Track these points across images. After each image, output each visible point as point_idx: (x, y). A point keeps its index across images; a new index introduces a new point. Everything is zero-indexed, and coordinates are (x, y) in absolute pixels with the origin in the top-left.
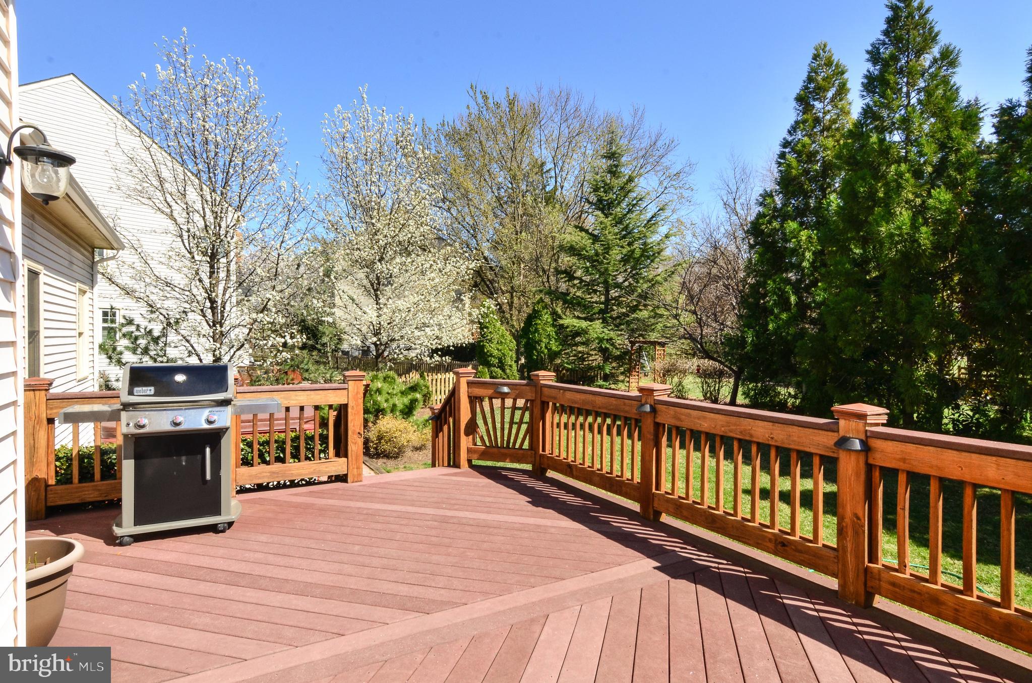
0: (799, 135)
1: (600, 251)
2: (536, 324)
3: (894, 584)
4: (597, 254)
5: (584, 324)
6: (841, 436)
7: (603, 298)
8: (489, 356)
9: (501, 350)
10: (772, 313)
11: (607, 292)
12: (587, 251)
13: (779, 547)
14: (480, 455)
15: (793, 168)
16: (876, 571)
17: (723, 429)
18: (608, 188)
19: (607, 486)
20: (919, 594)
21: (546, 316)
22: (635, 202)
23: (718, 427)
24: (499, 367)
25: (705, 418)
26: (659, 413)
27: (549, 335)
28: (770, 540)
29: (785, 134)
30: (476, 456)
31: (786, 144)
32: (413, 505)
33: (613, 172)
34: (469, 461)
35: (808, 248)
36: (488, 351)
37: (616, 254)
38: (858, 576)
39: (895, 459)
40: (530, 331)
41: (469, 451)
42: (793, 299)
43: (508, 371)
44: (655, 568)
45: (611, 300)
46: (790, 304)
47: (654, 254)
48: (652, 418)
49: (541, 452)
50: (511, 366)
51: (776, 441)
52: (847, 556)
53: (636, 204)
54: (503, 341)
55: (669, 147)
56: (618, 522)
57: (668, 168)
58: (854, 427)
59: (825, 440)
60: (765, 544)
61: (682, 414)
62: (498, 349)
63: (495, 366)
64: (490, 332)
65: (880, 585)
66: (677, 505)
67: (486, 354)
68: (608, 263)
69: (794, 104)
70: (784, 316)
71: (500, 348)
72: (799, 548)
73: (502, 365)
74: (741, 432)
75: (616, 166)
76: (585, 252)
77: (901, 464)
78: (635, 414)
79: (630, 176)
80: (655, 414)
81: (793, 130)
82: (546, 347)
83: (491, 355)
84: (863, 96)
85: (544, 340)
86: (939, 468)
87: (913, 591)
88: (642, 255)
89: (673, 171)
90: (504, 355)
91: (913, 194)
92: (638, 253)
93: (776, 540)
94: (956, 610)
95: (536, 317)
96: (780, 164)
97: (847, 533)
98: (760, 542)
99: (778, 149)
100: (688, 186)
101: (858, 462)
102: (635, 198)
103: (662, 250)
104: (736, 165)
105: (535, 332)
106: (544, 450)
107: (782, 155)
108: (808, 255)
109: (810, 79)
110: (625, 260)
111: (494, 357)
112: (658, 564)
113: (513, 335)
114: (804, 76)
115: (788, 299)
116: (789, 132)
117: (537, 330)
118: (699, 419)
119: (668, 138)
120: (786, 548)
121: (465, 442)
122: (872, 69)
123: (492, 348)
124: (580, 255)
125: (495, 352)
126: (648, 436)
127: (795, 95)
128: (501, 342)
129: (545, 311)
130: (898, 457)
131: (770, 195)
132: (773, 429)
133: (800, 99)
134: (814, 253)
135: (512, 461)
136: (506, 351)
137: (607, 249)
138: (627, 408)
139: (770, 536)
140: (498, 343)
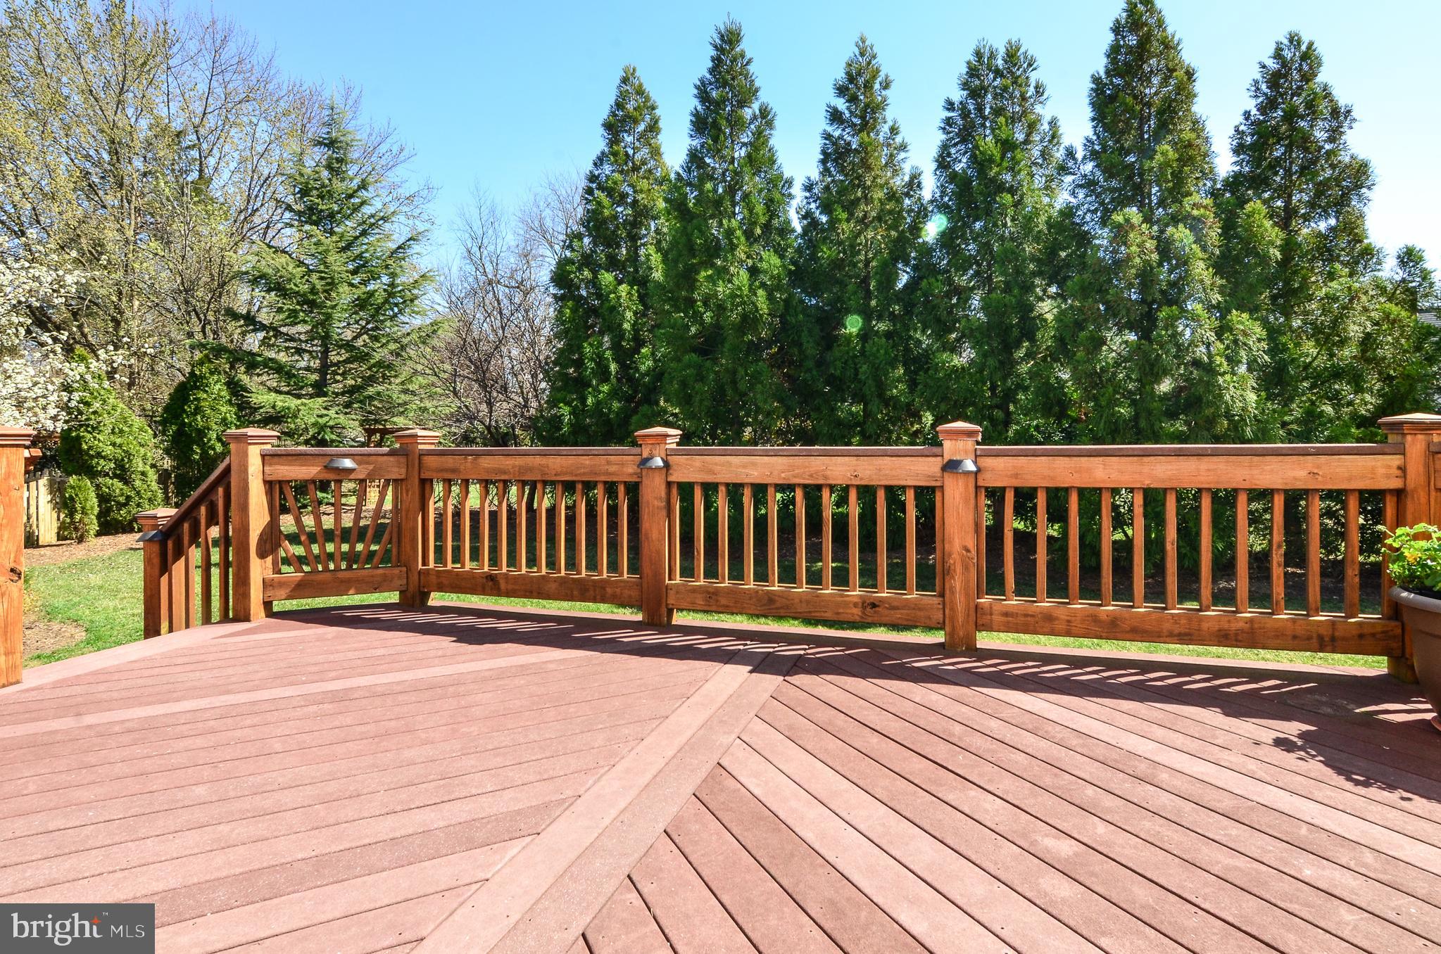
0: (607, 169)
1: (318, 287)
2: (197, 399)
3: (1006, 614)
4: (313, 290)
5: (293, 403)
6: (945, 461)
7: (316, 364)
8: (92, 457)
9: (120, 446)
10: (590, 385)
11: (326, 352)
12: (295, 285)
13: (868, 609)
14: (294, 590)
15: (604, 207)
16: (987, 605)
17: (783, 475)
18: (326, 194)
19: (575, 593)
20: (1032, 616)
21: (218, 387)
22: (372, 220)
23: (775, 473)
24: (115, 476)
25: (754, 464)
26: (675, 467)
27: (224, 419)
28: (855, 605)
29: (590, 167)
30: (283, 592)
31: (592, 178)
32: (228, 692)
33: (335, 167)
34: (268, 605)
35: (628, 307)
36: (90, 448)
37: (345, 295)
38: (968, 615)
39: (1007, 476)
40: (185, 411)
41: (267, 584)
42: (613, 367)
43: (138, 483)
44: (751, 672)
45: (331, 366)
46: (610, 373)
47: (405, 302)
48: (664, 476)
49: (420, 566)
50: (143, 474)
51: (861, 479)
52: (955, 597)
53: (374, 224)
54: (126, 429)
55: (398, 157)
56: (627, 637)
57: (394, 186)
58: (961, 447)
59: (926, 468)
60: (849, 611)
61: (716, 464)
62: (114, 444)
63: (107, 475)
64: (95, 413)
65: (991, 620)
66: (709, 593)
67: (87, 453)
68: (333, 307)
69: (601, 131)
70: (605, 388)
71: (118, 441)
72: (895, 604)
73: (122, 472)
74: (811, 476)
75: (340, 161)
76: (292, 286)
77: (1014, 480)
78: (631, 475)
79: (363, 181)
80: (667, 470)
81: (599, 162)
82: (219, 439)
83: (99, 455)
84: (691, 136)
85: (215, 427)
86: (1052, 478)
87: (1026, 615)
88: (386, 301)
89: (405, 191)
90: (127, 453)
91: (745, 253)
92: (380, 298)
93: (863, 603)
94: (1069, 621)
95: (198, 388)
96: (588, 201)
97: (955, 571)
98: (841, 611)
99: (583, 183)
100: (427, 218)
101: (966, 487)
102: (372, 216)
103: (417, 298)
104: (482, 202)
105: (195, 414)
106: (425, 563)
107: (589, 191)
108: (629, 315)
109: (619, 106)
110: (361, 304)
111: (104, 458)
112: (750, 668)
113: (149, 417)
114: (611, 100)
115: (607, 367)
116: (595, 164)
117: (198, 410)
118: (744, 467)
119: (399, 144)
120: (877, 609)
121: (259, 569)
122: (699, 108)
123: (101, 443)
124: (285, 289)
125: (108, 450)
126: (656, 503)
127: (601, 121)
128: (121, 431)
129: (216, 377)
130: (1009, 473)
131: (579, 237)
132: (857, 465)
133: (608, 126)
134: (635, 313)
135: (360, 591)
136: (133, 448)
137: (331, 285)
138: (613, 469)
139: (856, 600)
140: (113, 432)
